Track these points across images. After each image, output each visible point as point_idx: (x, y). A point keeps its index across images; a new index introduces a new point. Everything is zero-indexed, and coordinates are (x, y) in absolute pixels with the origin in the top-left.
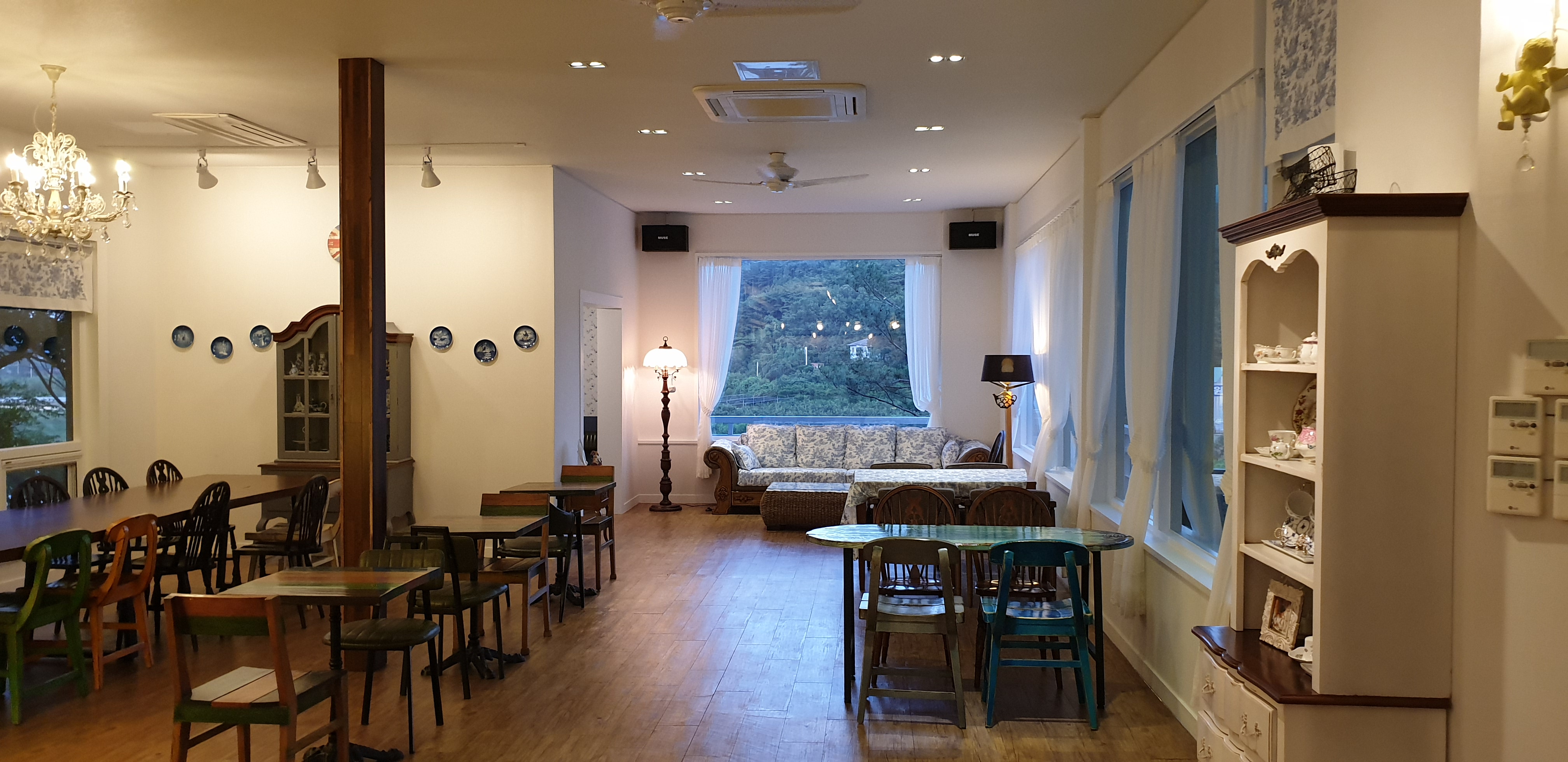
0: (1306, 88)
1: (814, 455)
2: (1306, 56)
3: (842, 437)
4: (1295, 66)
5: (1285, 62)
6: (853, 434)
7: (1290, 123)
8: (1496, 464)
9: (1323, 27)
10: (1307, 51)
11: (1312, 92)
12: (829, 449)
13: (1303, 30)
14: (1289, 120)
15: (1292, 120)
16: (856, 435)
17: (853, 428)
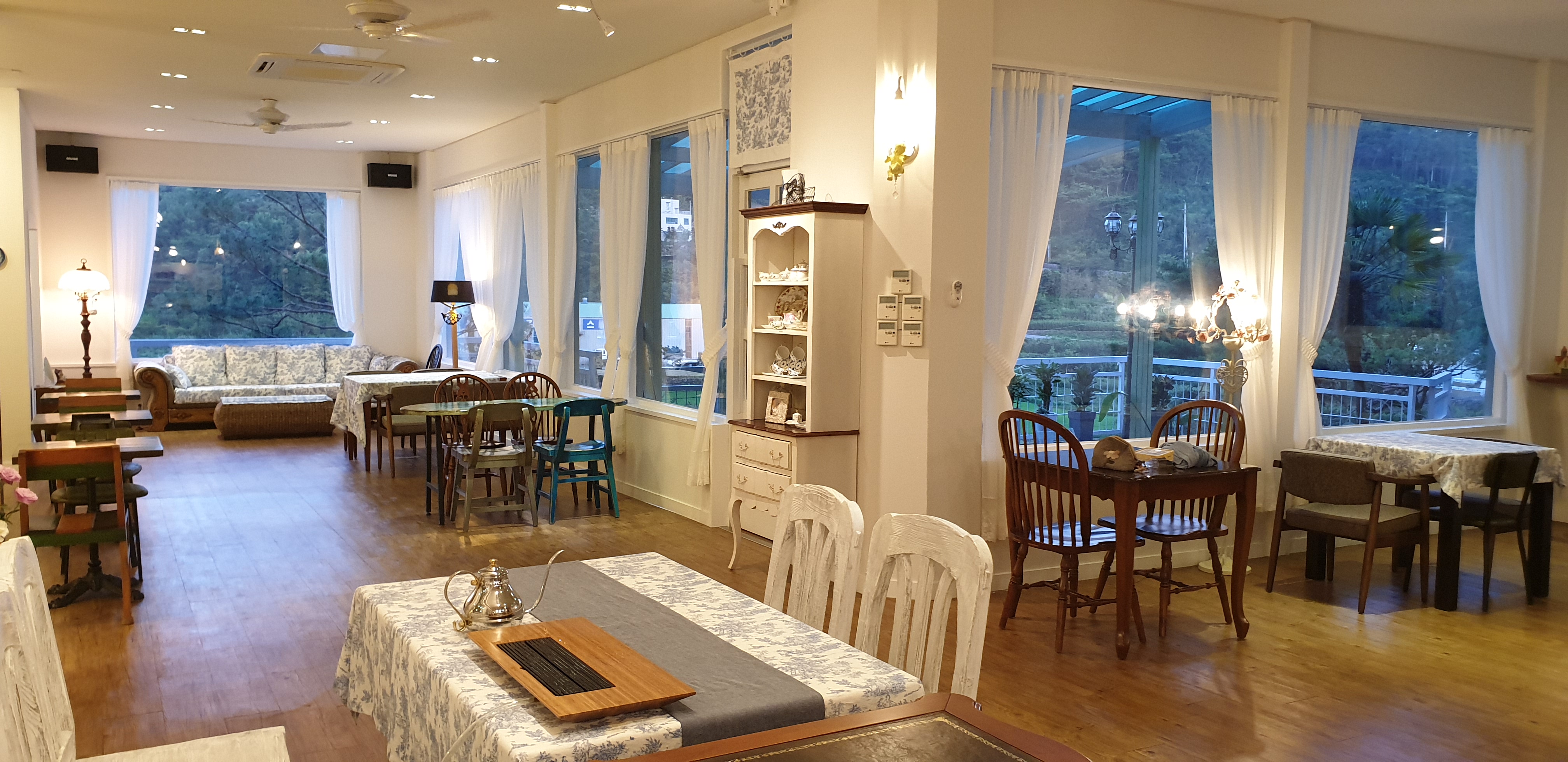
0: (761, 129)
1: (247, 373)
2: (761, 111)
3: (273, 357)
4: (753, 114)
5: (745, 110)
6: (283, 354)
7: (750, 147)
8: (880, 324)
9: (774, 98)
10: (762, 108)
11: (766, 133)
12: (261, 367)
13: (759, 95)
14: (750, 145)
15: (752, 145)
16: (286, 354)
17: (282, 348)
